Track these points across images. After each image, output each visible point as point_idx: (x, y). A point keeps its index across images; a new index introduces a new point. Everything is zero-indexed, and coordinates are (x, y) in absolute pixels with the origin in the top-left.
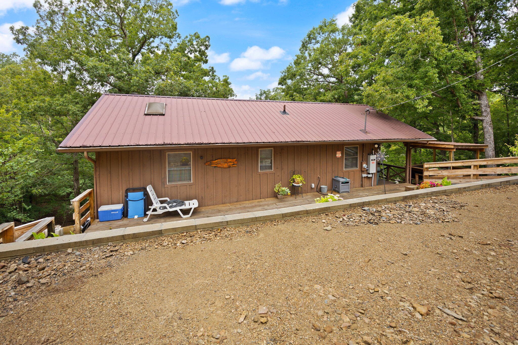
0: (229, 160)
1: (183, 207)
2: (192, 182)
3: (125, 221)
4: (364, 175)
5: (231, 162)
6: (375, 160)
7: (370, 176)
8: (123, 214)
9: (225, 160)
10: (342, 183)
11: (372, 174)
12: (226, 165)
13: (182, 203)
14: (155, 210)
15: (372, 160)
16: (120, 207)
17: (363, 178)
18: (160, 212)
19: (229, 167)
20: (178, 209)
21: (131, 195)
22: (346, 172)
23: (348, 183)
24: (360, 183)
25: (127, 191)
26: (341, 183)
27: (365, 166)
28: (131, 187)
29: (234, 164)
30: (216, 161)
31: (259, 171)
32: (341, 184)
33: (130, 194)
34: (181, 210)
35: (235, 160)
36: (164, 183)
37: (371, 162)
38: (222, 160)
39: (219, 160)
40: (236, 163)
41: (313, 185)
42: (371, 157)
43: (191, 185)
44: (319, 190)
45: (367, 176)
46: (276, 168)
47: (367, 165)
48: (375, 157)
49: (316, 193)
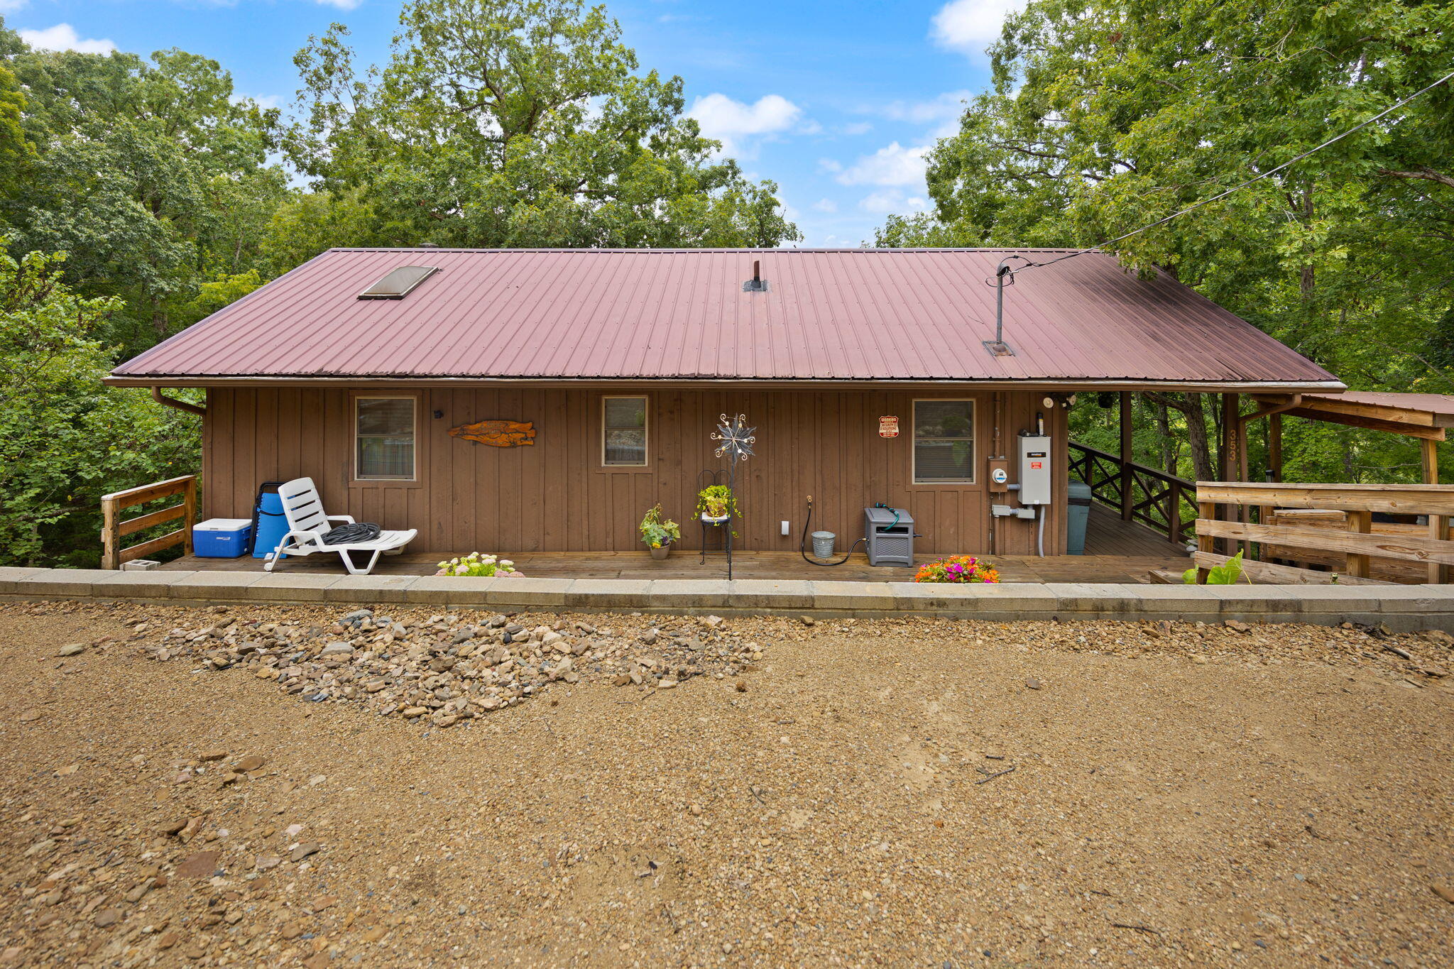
0: (514, 426)
2: (415, 479)
4: (1001, 510)
5: (517, 432)
6: (1044, 455)
7: (1023, 514)
8: (245, 544)
9: (500, 424)
10: (879, 529)
11: (1037, 508)
12: (503, 440)
13: (371, 535)
15: (1029, 455)
16: (241, 525)
17: (997, 521)
19: (513, 445)
20: (343, 548)
21: (268, 499)
22: (919, 491)
23: (905, 530)
25: (263, 489)
26: (874, 528)
27: (999, 475)
29: (526, 439)
30: (478, 426)
31: (603, 464)
32: (875, 534)
33: (266, 495)
35: (530, 424)
36: (347, 478)
37: (1026, 462)
38: (493, 424)
39: (485, 424)
40: (531, 434)
41: (785, 525)
42: (1029, 444)
43: (411, 488)
44: (807, 546)
45: (1013, 516)
46: (658, 459)
47: (1014, 474)
48: (1042, 444)
49: (797, 556)
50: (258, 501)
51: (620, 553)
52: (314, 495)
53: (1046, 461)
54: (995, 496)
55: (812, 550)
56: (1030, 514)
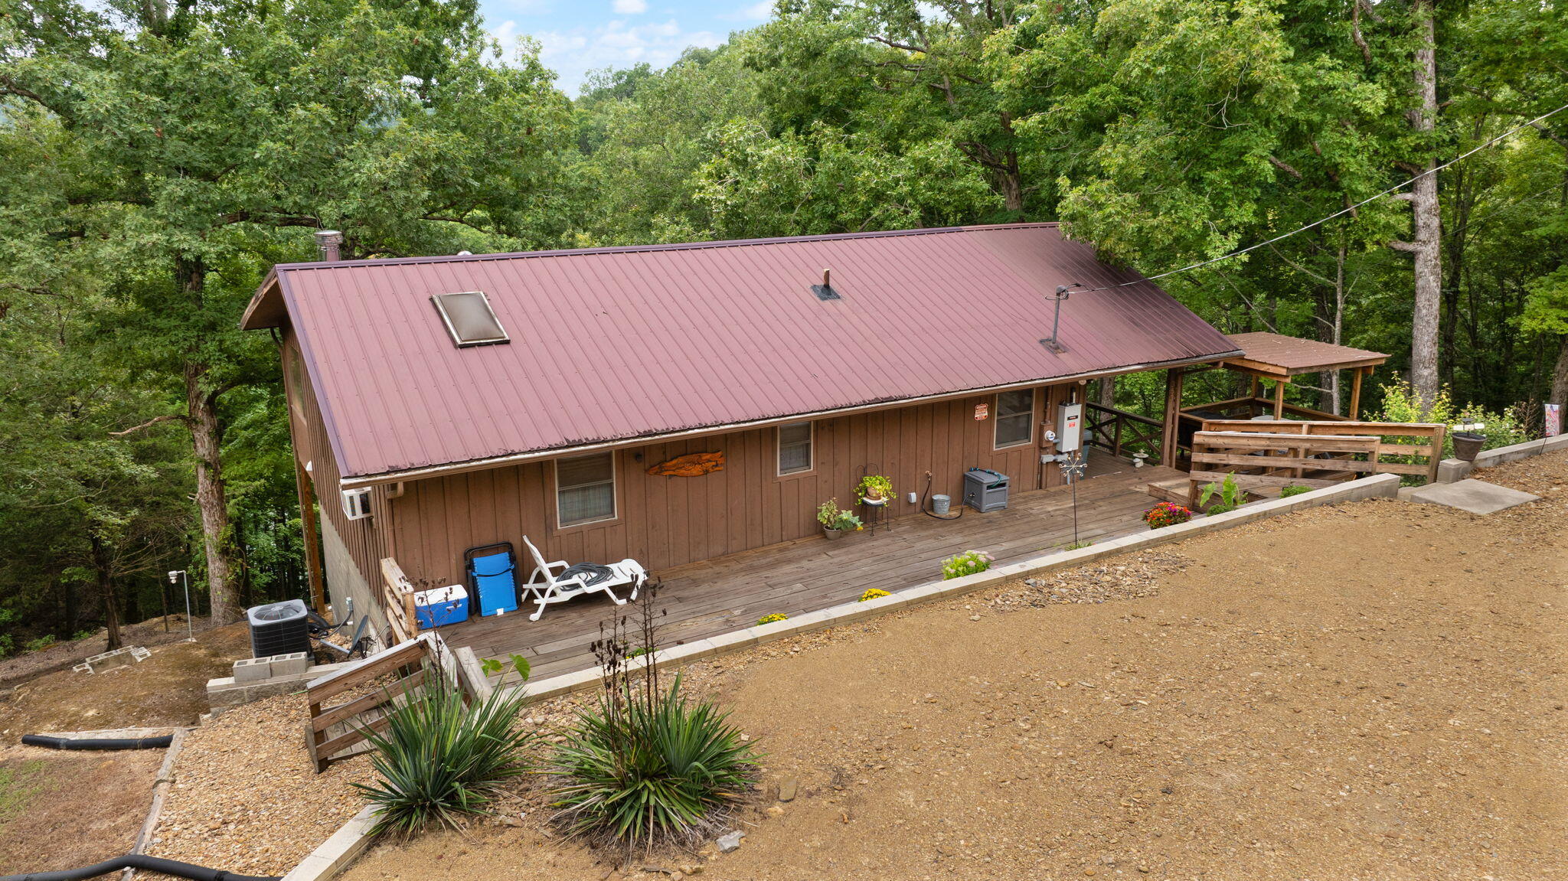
0: (706, 456)
2: (617, 518)
3: (476, 627)
4: (1048, 458)
5: (709, 461)
6: (1076, 418)
7: (1061, 457)
9: (694, 457)
10: (989, 487)
11: (1069, 453)
12: (696, 470)
13: (608, 573)
15: (1068, 419)
16: (458, 592)
17: (1044, 467)
19: (706, 472)
21: (481, 563)
22: (999, 454)
23: (1003, 485)
24: (1036, 478)
25: (472, 554)
26: (985, 487)
28: (478, 544)
29: (717, 465)
30: (674, 462)
31: (779, 476)
32: (985, 491)
35: (719, 453)
36: (550, 528)
37: (1067, 423)
38: (688, 457)
39: (680, 459)
40: (721, 461)
41: (914, 497)
42: (1068, 412)
45: (1056, 460)
46: (821, 463)
47: (1058, 430)
48: (1076, 409)
49: (917, 517)
50: (470, 566)
51: (797, 542)
53: (1078, 422)
54: (1045, 448)
55: (931, 510)
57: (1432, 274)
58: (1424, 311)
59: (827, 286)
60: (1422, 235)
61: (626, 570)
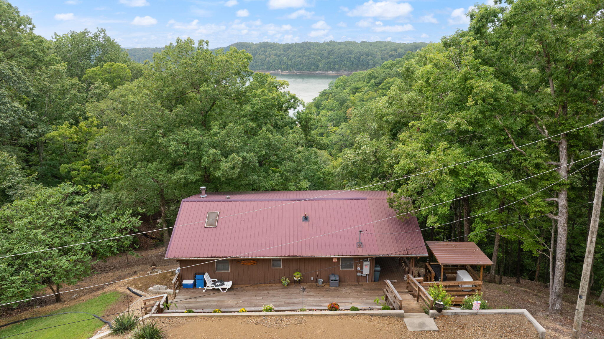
1: (223, 287)
2: (230, 271)
3: (194, 290)
4: (359, 274)
5: (252, 262)
7: (363, 275)
8: (194, 285)
9: (249, 261)
11: (367, 275)
12: (249, 264)
13: (223, 284)
14: (208, 287)
16: (191, 282)
17: (358, 277)
18: (211, 288)
19: (252, 265)
20: (219, 287)
22: (342, 271)
23: (337, 281)
24: (356, 279)
25: (195, 274)
26: (331, 280)
27: (359, 269)
28: (197, 272)
30: (244, 261)
31: (272, 268)
32: (331, 282)
33: (197, 276)
34: (222, 288)
35: (255, 261)
36: (214, 271)
37: (364, 266)
38: (247, 261)
40: (256, 263)
41: (312, 278)
42: (365, 263)
43: (229, 273)
44: (317, 282)
45: (362, 276)
46: (284, 266)
47: (362, 268)
48: (368, 263)
49: (314, 284)
50: (195, 277)
51: (276, 284)
52: (208, 276)
53: (369, 266)
54: (358, 272)
55: (318, 282)
56: (365, 275)
57: (562, 229)
58: (559, 241)
59: (306, 218)
60: (560, 215)
61: (228, 285)
